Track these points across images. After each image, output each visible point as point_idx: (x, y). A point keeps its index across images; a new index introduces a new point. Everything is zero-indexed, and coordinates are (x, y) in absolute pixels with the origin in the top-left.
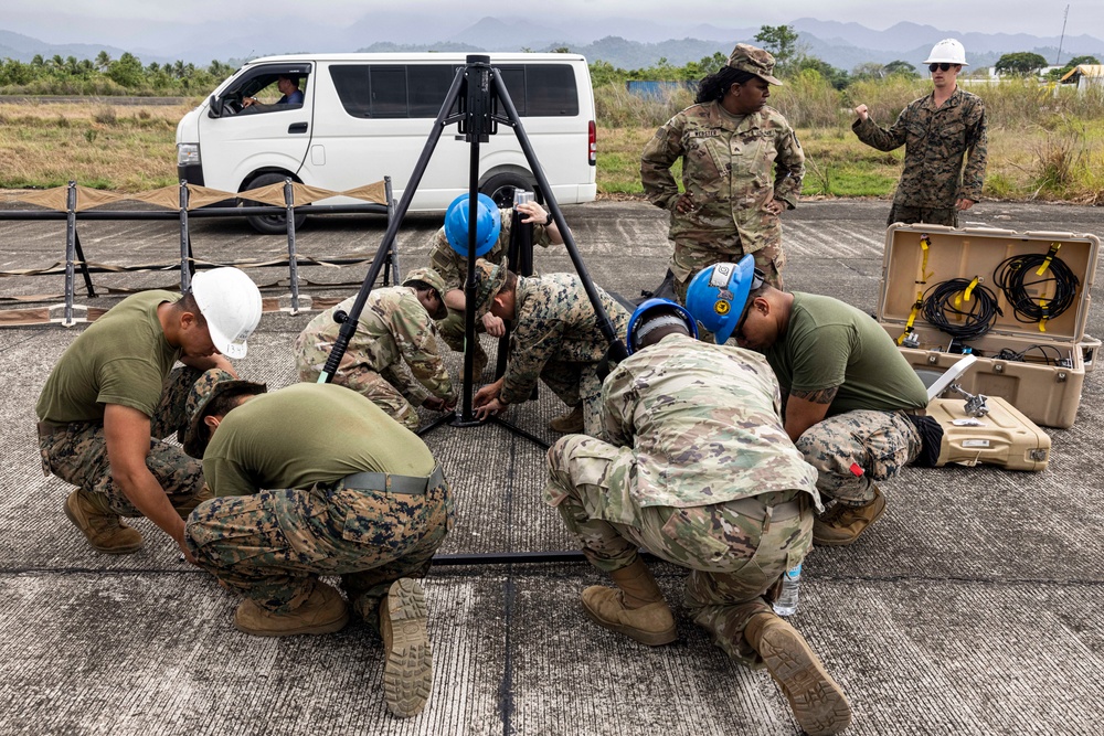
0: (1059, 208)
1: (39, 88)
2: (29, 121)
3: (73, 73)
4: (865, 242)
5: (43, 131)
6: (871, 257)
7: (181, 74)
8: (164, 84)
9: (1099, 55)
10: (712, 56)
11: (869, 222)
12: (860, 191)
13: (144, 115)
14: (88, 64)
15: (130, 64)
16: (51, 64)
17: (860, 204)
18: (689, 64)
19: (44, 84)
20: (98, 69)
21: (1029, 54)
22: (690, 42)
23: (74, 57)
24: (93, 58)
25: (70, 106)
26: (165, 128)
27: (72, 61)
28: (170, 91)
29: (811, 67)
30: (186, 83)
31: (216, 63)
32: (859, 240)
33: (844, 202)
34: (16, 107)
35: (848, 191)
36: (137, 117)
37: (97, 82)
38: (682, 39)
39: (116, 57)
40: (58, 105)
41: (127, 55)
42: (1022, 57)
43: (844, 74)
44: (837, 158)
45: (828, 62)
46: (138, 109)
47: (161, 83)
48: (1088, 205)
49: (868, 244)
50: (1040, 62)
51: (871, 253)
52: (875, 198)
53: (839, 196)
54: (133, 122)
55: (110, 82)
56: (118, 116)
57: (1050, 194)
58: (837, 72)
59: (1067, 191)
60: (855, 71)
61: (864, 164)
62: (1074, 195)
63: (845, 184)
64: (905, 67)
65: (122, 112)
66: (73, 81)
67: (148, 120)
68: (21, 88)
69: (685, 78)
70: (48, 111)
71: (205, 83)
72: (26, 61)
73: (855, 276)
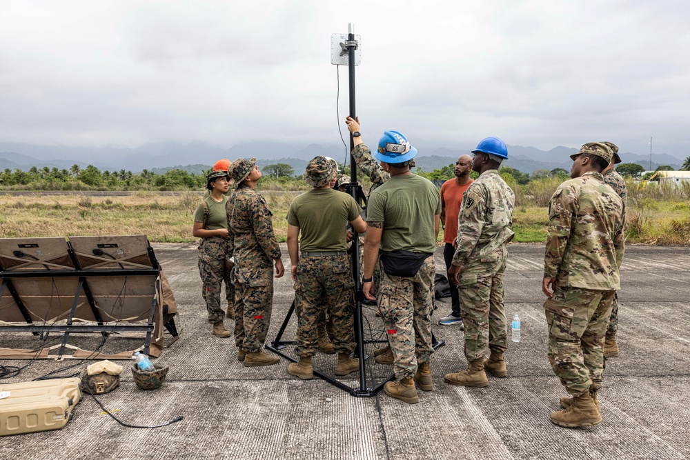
0: (638, 247)
1: (35, 186)
2: (38, 206)
3: (56, 177)
4: (531, 263)
5: (50, 212)
6: (534, 270)
7: (123, 178)
8: (114, 184)
9: (674, 165)
10: (448, 166)
11: (535, 254)
12: (532, 239)
13: (109, 202)
14: (65, 172)
15: (94, 172)
16: (41, 172)
17: (531, 246)
18: (435, 171)
19: (38, 184)
20: (71, 174)
21: (633, 165)
22: (435, 158)
23: (56, 167)
24: (69, 168)
25: (61, 197)
26: (123, 209)
27: (55, 170)
28: (118, 187)
29: (507, 172)
30: (128, 183)
31: (146, 171)
32: (528, 263)
33: (523, 245)
34: (27, 198)
35: (525, 240)
36: (104, 203)
37: (72, 183)
38: (430, 156)
39: (83, 168)
40: (53, 197)
41: (91, 167)
42: (629, 166)
43: (527, 176)
44: (521, 223)
45: (517, 169)
46: (105, 198)
47: (113, 183)
48: (653, 245)
49: (533, 264)
50: (640, 169)
51: (533, 268)
52: (539, 243)
53: (520, 242)
54: (102, 206)
55: (80, 182)
56: (93, 203)
57: (633, 240)
58: (523, 174)
59: (641, 238)
60: (534, 173)
61: (537, 225)
62: (645, 240)
63: (524, 236)
64: (563, 172)
65: (95, 200)
66: (56, 182)
67: (111, 205)
68: (23, 186)
69: (433, 179)
70: (49, 200)
71: (140, 183)
72: (26, 171)
73: (524, 278)
